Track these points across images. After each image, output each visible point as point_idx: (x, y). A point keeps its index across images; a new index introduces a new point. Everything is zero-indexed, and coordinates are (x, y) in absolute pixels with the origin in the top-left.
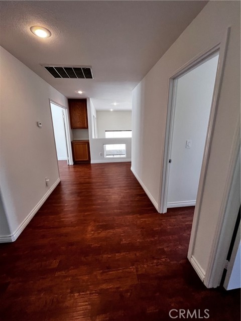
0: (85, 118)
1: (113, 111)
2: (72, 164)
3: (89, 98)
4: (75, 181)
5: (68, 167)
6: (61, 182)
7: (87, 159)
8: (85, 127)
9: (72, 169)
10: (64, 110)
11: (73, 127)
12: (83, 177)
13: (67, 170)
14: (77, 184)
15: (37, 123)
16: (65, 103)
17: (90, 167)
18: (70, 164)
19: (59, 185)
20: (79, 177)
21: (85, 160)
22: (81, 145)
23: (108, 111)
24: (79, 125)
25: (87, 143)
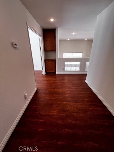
0: (54, 43)
1: (69, 40)
2: (45, 74)
5: (42, 76)
7: (54, 71)
8: (54, 50)
9: (45, 79)
10: (40, 37)
11: (46, 50)
12: (52, 86)
13: (42, 79)
15: (12, 43)
16: (40, 32)
17: (55, 78)
18: (44, 74)
20: (50, 86)
22: (51, 62)
23: (66, 40)
24: (49, 48)
25: (54, 61)
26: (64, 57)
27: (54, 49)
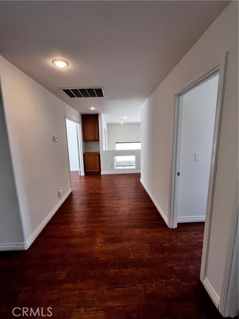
0: (97, 131)
1: (124, 124)
2: (84, 175)
3: (101, 114)
4: (85, 192)
5: (79, 177)
6: (73, 193)
7: (98, 170)
9: (83, 180)
10: (78, 124)
11: (85, 140)
12: (93, 188)
13: (78, 181)
14: (87, 195)
15: (54, 137)
16: (79, 118)
17: (101, 178)
18: (82, 175)
19: (71, 195)
20: (89, 188)
21: (95, 171)
22: (92, 157)
23: (118, 124)
24: (91, 138)
25: (98, 155)
26: (117, 149)
27: (97, 139)
